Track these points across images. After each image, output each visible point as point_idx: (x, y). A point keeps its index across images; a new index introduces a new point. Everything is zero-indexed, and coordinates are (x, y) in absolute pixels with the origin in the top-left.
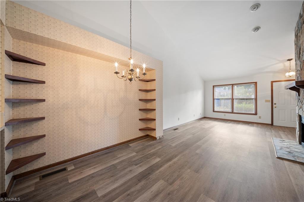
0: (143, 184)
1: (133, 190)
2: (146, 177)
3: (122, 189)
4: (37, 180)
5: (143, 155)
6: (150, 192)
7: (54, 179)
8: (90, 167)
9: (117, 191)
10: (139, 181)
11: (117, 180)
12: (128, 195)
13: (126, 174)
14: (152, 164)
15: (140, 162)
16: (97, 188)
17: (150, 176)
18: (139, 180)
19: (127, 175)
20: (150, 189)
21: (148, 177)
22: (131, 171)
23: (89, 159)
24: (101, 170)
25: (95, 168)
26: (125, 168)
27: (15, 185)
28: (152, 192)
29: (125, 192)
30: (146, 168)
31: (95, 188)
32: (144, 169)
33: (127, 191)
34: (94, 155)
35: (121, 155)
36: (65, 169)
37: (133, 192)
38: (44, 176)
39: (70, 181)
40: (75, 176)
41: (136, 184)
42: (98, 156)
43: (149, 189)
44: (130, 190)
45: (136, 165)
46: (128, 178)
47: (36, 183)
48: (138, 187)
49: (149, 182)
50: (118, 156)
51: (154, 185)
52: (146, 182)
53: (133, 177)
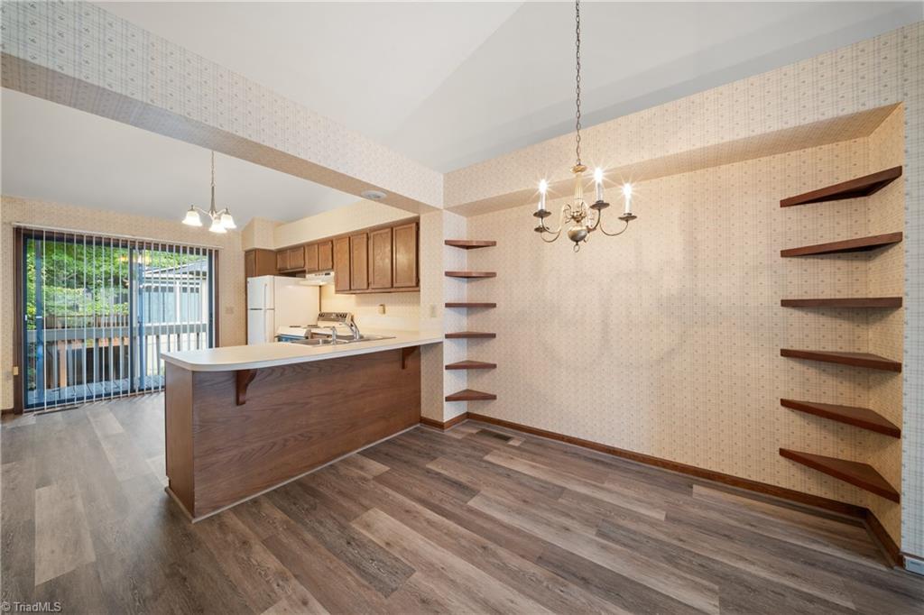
0: (532, 571)
1: (503, 552)
2: (565, 575)
3: (498, 530)
4: (474, 431)
5: (680, 544)
6: (512, 597)
7: (485, 442)
8: (533, 460)
9: (488, 525)
10: (540, 560)
11: (519, 514)
12: (485, 548)
13: (549, 524)
14: (645, 583)
15: (632, 543)
16: (485, 493)
17: (575, 587)
18: (540, 558)
19: (544, 525)
20: (522, 595)
21: (566, 582)
22: (567, 529)
23: (552, 449)
24: (534, 478)
25: (533, 467)
26: (568, 515)
27: (463, 425)
28: (512, 602)
29: (489, 538)
30: (605, 566)
31: (485, 491)
32: (595, 561)
33: (496, 541)
34: (570, 447)
35: (620, 489)
36: (507, 439)
37: (495, 555)
38: (483, 432)
39: (487, 458)
40: (500, 456)
41: (523, 557)
42: (576, 455)
43: (520, 591)
44: (499, 547)
45: (601, 534)
46: (536, 531)
47: (471, 435)
48: (515, 562)
49: (547, 587)
50: (606, 485)
51: (543, 604)
52: (542, 579)
53: (544, 542)
